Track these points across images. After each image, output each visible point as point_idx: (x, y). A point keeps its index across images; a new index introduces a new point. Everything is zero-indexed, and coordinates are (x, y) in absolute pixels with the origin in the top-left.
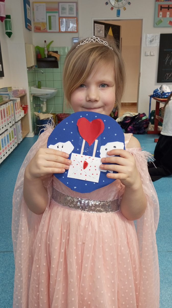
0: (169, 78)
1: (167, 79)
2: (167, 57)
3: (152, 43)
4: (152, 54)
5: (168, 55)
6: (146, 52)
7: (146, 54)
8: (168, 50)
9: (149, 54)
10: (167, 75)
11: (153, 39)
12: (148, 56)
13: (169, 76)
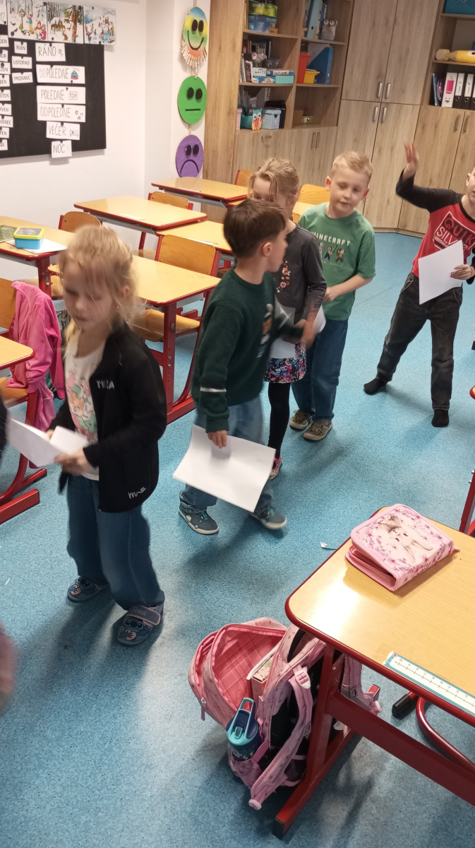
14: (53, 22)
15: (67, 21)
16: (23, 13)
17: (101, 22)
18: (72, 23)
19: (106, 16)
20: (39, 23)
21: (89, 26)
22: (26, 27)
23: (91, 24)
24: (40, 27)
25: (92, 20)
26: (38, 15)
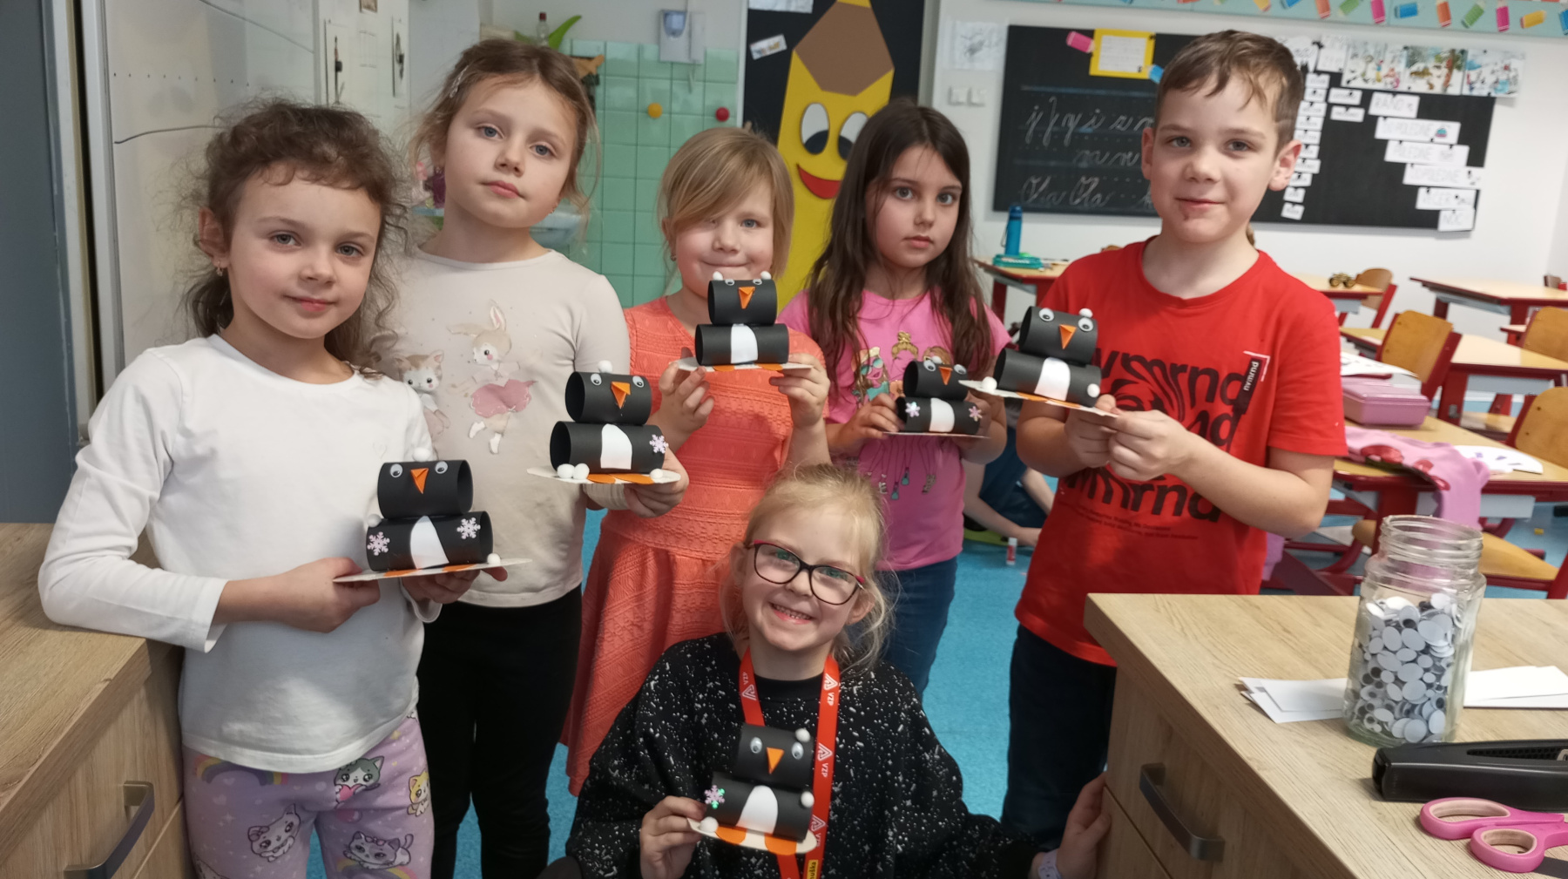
0: (1041, 195)
1: (1030, 200)
2: (1034, 115)
3: (977, 55)
4: (975, 99)
5: (1036, 108)
6: (954, 91)
7: (954, 99)
8: (1036, 89)
9: (963, 99)
10: (1034, 186)
11: (981, 43)
12: (959, 104)
13: (1041, 189)
14: (1414, 68)
15: (1438, 67)
16: (1370, 59)
17: (1496, 68)
18: (1444, 71)
19: (1507, 62)
20: (1392, 70)
21: (1473, 75)
22: (1371, 74)
23: (1478, 70)
24: (1392, 73)
25: (1479, 66)
26: (1392, 62)
